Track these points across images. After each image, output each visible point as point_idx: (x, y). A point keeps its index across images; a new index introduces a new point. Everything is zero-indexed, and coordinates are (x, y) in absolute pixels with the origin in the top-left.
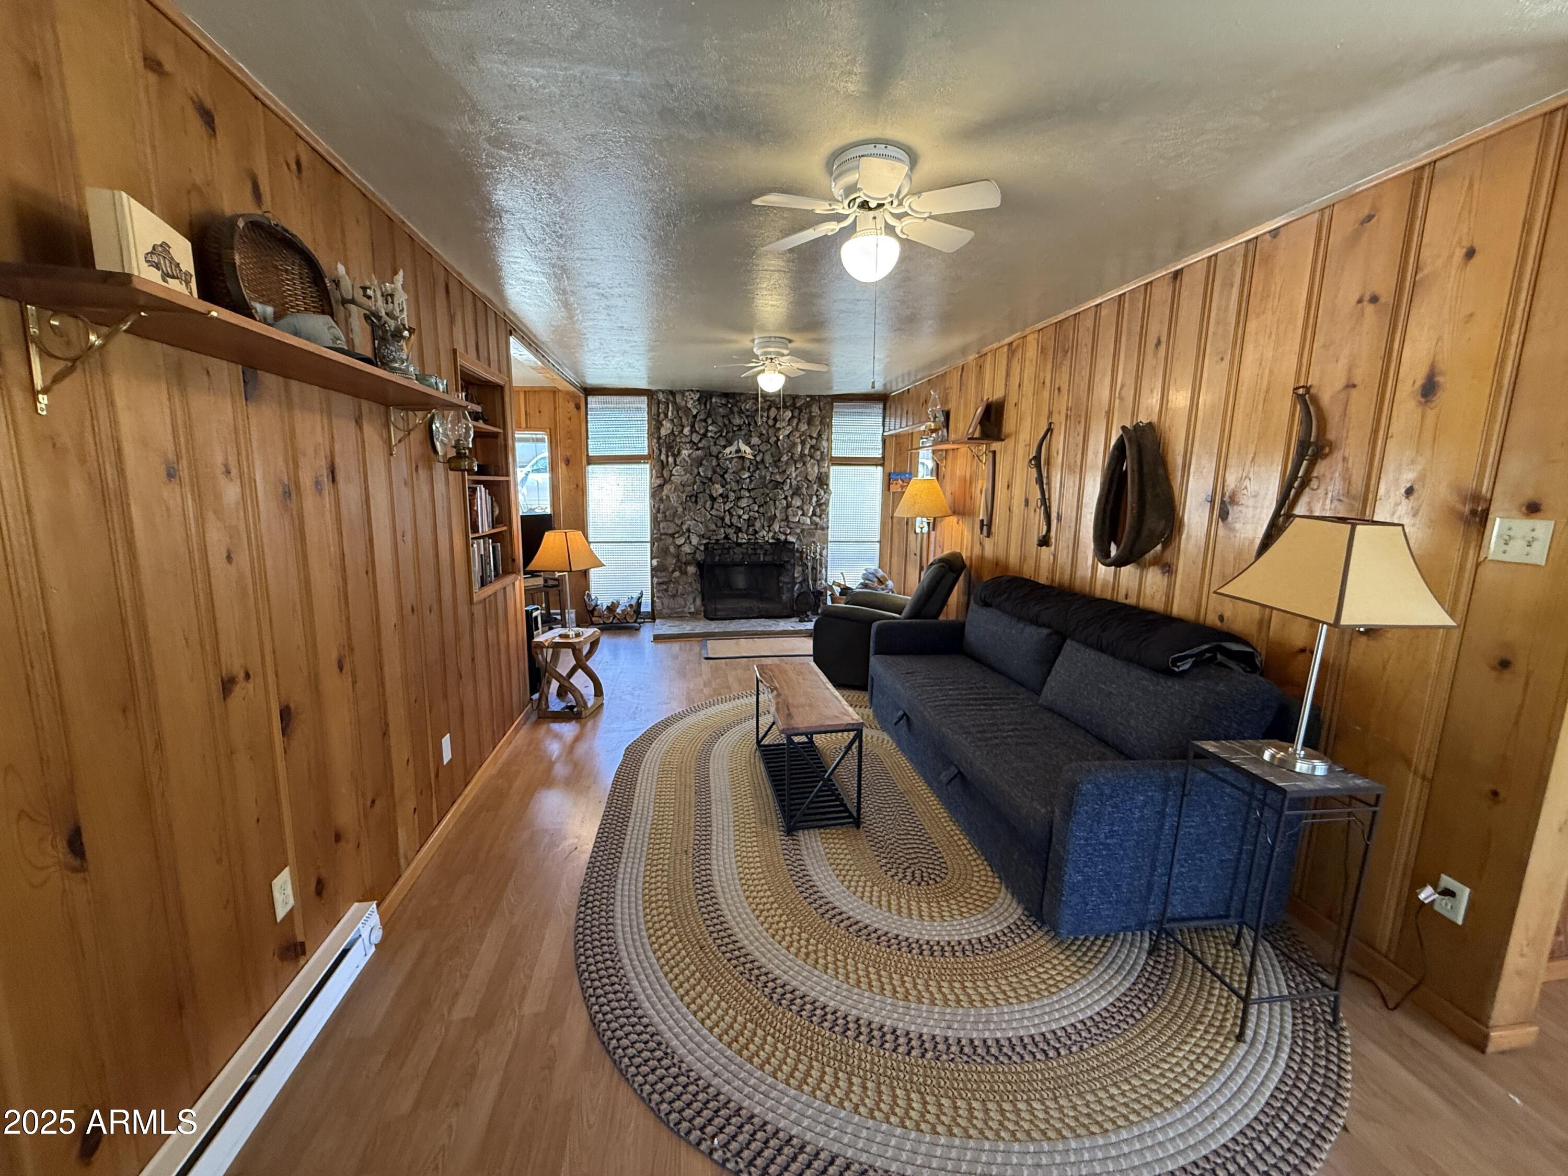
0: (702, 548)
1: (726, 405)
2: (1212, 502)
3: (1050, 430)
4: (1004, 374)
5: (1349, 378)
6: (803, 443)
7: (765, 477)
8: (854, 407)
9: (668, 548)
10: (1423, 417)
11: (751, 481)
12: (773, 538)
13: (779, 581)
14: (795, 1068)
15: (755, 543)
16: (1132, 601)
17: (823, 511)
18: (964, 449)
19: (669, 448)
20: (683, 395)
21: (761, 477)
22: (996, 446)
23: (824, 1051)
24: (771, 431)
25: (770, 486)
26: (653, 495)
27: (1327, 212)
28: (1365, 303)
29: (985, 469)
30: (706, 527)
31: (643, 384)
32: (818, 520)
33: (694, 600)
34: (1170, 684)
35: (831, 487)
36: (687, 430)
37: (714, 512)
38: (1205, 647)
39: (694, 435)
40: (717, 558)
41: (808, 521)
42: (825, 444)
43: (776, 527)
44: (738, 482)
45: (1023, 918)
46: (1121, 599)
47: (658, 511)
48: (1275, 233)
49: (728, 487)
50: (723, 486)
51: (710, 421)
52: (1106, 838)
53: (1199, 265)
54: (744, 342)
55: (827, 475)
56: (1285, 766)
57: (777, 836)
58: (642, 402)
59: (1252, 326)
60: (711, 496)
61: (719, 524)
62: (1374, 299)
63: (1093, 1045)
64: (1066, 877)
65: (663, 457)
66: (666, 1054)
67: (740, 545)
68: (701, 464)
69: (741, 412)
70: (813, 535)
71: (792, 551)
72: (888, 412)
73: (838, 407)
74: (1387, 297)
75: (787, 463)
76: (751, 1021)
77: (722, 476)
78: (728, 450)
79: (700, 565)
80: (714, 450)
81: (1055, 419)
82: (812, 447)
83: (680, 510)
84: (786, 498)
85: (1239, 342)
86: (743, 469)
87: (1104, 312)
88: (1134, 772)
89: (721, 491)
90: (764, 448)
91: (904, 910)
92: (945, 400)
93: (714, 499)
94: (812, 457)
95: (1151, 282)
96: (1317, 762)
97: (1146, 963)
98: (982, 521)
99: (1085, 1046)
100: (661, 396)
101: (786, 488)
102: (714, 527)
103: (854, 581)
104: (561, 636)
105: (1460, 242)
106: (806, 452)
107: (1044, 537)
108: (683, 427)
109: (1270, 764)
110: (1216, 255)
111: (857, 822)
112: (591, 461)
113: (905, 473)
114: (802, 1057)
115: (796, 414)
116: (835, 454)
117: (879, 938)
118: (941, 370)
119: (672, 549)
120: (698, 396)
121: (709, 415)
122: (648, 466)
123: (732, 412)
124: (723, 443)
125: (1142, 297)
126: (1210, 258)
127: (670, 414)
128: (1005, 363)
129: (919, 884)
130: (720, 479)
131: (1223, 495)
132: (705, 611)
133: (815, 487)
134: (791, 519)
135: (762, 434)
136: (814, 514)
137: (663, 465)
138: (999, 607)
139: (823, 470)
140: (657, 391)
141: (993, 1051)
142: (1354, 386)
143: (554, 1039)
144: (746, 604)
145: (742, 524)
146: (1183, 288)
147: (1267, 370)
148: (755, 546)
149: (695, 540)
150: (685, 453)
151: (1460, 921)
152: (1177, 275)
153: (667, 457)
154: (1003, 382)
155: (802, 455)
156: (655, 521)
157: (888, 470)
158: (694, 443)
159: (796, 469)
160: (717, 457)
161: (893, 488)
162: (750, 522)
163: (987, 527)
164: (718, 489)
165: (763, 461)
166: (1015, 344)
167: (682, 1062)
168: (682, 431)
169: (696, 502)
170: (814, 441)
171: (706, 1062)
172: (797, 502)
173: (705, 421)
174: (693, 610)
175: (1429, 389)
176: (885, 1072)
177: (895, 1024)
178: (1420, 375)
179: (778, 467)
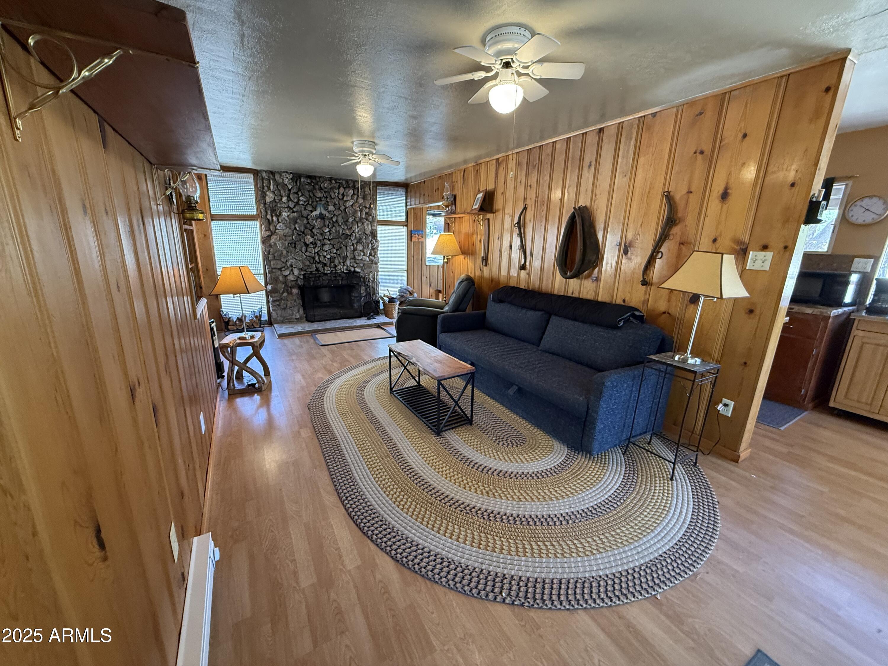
0: (302, 277)
1: (310, 184)
2: (620, 246)
3: (525, 209)
4: (494, 176)
5: (689, 188)
6: (361, 211)
7: (339, 231)
8: (389, 190)
9: (278, 278)
10: (722, 207)
11: (330, 234)
12: (347, 269)
13: (350, 296)
14: (517, 548)
15: (335, 273)
16: (576, 295)
17: (376, 253)
18: (466, 217)
19: (273, 211)
20: (281, 175)
21: (336, 231)
22: (489, 216)
23: (525, 535)
24: (341, 203)
25: (343, 237)
26: (263, 242)
27: (680, 108)
28: (698, 154)
29: (482, 228)
30: (303, 263)
31: (249, 165)
32: (373, 258)
33: (299, 311)
34: (615, 332)
35: (378, 239)
36: (284, 199)
37: (307, 254)
38: (629, 314)
39: (290, 203)
40: (312, 283)
41: (368, 259)
42: (374, 211)
43: (348, 263)
44: (322, 234)
45: (569, 451)
46: (570, 294)
47: (269, 253)
48: (654, 115)
49: (316, 237)
50: (312, 237)
51: (300, 194)
52: (613, 406)
53: (613, 127)
54: (346, 142)
55: (376, 230)
56: (685, 360)
57: (432, 437)
58: (250, 178)
59: (642, 160)
60: (305, 243)
61: (312, 261)
62: (702, 153)
63: (627, 498)
64: (597, 428)
65: (269, 217)
66: (449, 562)
67: (326, 274)
68: (296, 222)
69: (321, 189)
70: (370, 267)
71: (360, 277)
72: (409, 194)
73: (380, 189)
74: (707, 151)
75: (352, 223)
76: (481, 532)
77: (311, 230)
78: (314, 213)
79: (300, 288)
80: (305, 213)
81: (528, 202)
82: (366, 213)
83: (285, 252)
84: (353, 245)
85: (634, 168)
86: (325, 226)
87: (558, 146)
88: (623, 374)
89: (311, 240)
90: (337, 213)
91: (519, 460)
92: (453, 188)
93: (307, 245)
94: (367, 220)
95: (586, 133)
96: (697, 359)
97: (625, 459)
98: (483, 257)
99: (625, 499)
100: (264, 175)
101: (353, 238)
102: (308, 263)
103: (394, 292)
104: (240, 338)
105: (740, 130)
106: (364, 216)
107: (523, 265)
108: (282, 196)
109: (678, 362)
110: (623, 122)
111: (470, 422)
112: (214, 218)
113: (420, 231)
114: (517, 541)
115: (356, 192)
116: (379, 218)
117: (515, 476)
118: (449, 171)
119: (281, 278)
120: (291, 176)
121: (299, 190)
122: (258, 223)
123: (314, 188)
124: (310, 209)
125: (581, 140)
126: (619, 124)
127: (272, 187)
128: (494, 170)
129: (517, 446)
130: (310, 232)
131: (625, 243)
132: (306, 317)
133: (370, 238)
134: (357, 257)
135: (335, 204)
136: (370, 255)
137: (270, 222)
138: (511, 303)
139: (374, 228)
140: (261, 171)
141: (594, 512)
142: (691, 192)
143: (378, 577)
144: (331, 311)
145: (326, 261)
146: (604, 138)
147: (649, 183)
148: (336, 275)
149: (296, 272)
150: (285, 214)
151: (729, 416)
152: (601, 130)
153: (272, 217)
154: (494, 180)
155: (361, 218)
156: (267, 259)
157: (410, 229)
158: (291, 208)
159: (358, 226)
160: (307, 218)
161: (414, 239)
162: (332, 260)
163: (485, 260)
164: (309, 239)
165: (337, 221)
166: (500, 160)
167: (460, 563)
168: (281, 200)
169: (295, 247)
170: (367, 210)
171: (473, 559)
172: (360, 247)
173: (297, 193)
174: (298, 317)
175: (725, 196)
176: (557, 535)
177: (548, 513)
178: (721, 190)
179: (347, 225)
